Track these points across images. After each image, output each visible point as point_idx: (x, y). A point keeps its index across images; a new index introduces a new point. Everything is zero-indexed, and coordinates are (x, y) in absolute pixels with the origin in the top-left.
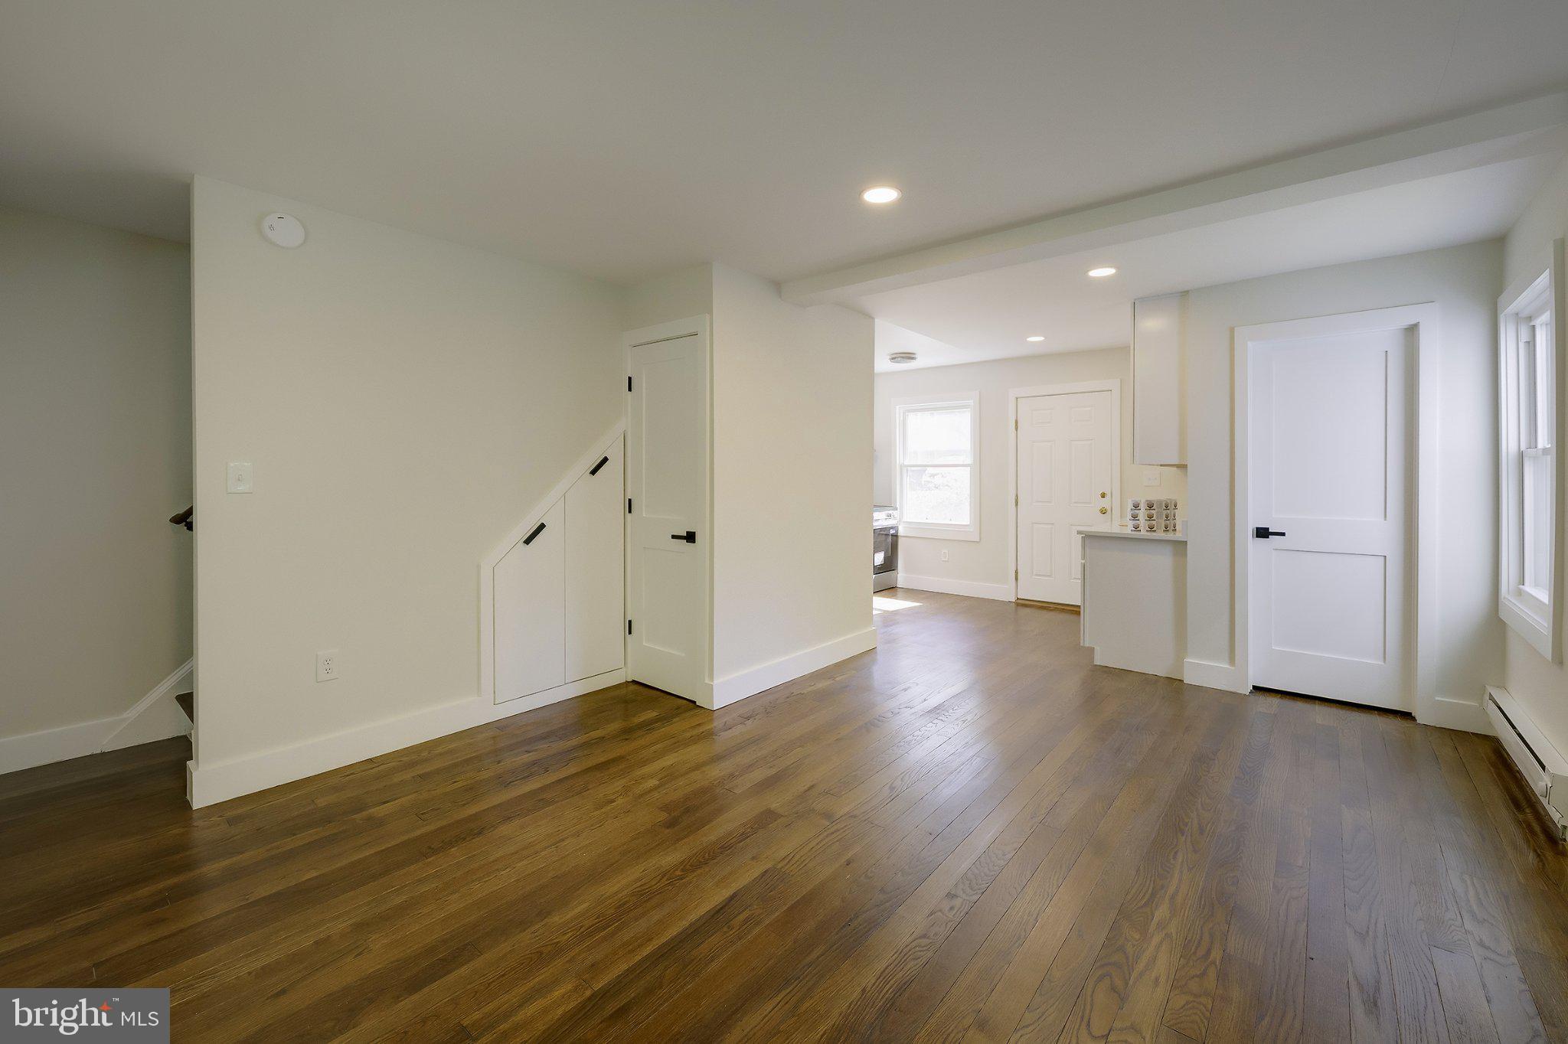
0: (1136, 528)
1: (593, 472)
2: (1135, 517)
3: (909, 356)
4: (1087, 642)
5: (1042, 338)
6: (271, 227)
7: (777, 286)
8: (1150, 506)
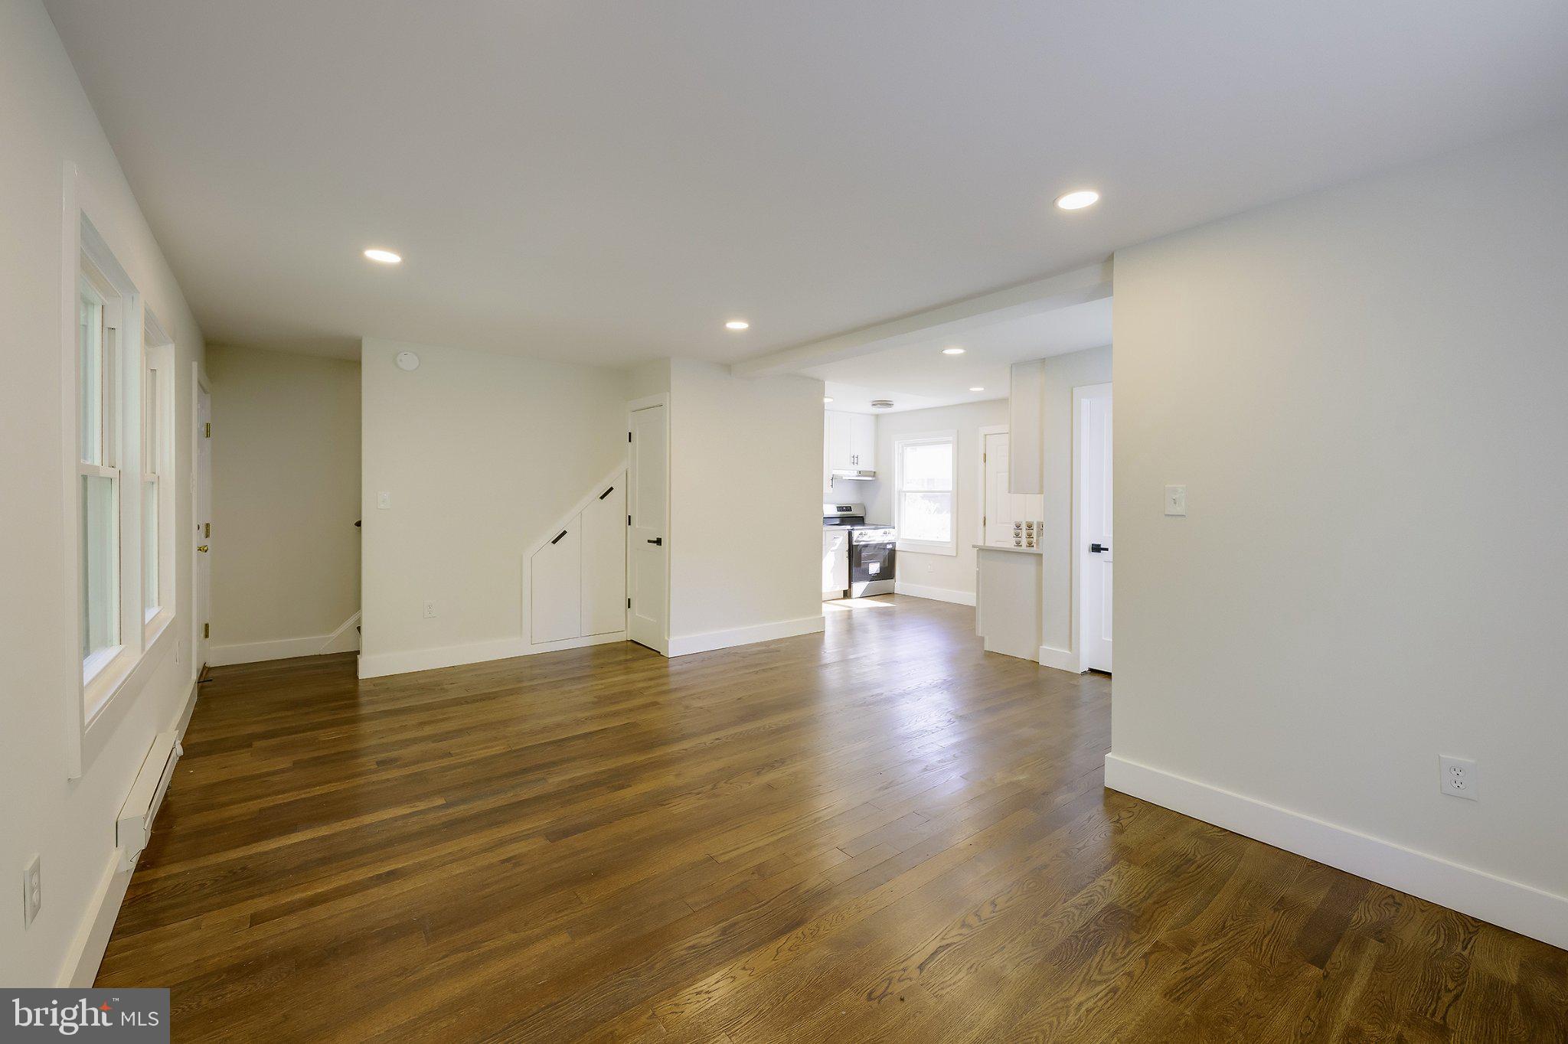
0: (1018, 544)
1: (602, 498)
2: (1017, 535)
3: (886, 404)
4: (980, 633)
5: (983, 389)
6: (401, 360)
7: (728, 367)
8: (1030, 527)
